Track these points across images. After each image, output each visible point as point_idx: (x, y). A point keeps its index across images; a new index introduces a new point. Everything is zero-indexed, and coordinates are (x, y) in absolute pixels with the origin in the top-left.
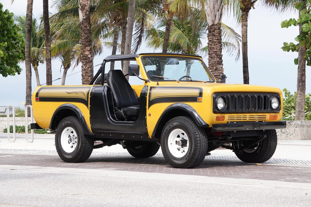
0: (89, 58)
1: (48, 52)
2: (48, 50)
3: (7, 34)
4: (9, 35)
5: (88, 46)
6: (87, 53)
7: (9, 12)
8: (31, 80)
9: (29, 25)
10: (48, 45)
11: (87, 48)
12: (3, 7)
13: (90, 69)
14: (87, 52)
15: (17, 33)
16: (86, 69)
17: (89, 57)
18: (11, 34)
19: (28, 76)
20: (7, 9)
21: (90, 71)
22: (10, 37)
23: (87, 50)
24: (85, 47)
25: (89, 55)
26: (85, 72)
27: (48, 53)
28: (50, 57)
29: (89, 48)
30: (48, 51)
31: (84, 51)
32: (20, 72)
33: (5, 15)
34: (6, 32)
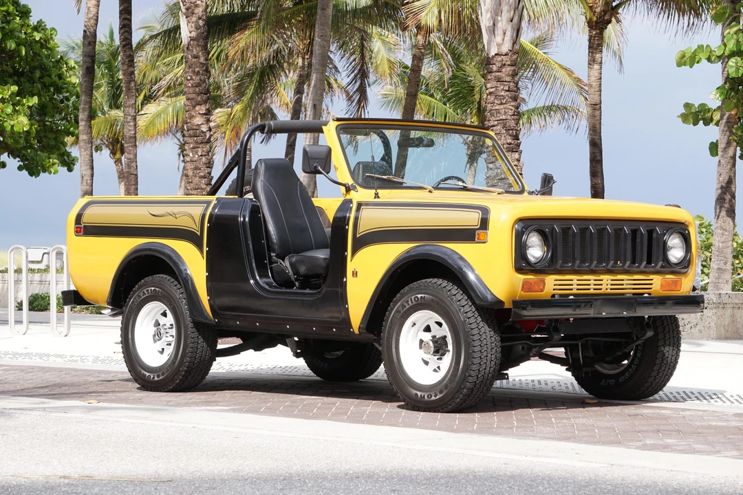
0: (203, 132)
1: (128, 120)
3: (41, 78)
4: (46, 80)
5: (201, 105)
6: (198, 120)
7: (45, 25)
8: (92, 186)
9: (89, 56)
10: (128, 103)
11: (197, 108)
12: (31, 14)
13: (204, 159)
14: (197, 119)
15: (64, 77)
16: (195, 159)
17: (204, 130)
18: (50, 76)
19: (86, 178)
20: (41, 20)
21: (206, 164)
22: (47, 84)
23: (199, 114)
24: (195, 107)
25: (202, 126)
26: (193, 167)
27: (129, 122)
28: (133, 132)
29: (204, 109)
30: (130, 118)
31: (192, 117)
32: (74, 165)
33: (35, 34)
34: (38, 74)
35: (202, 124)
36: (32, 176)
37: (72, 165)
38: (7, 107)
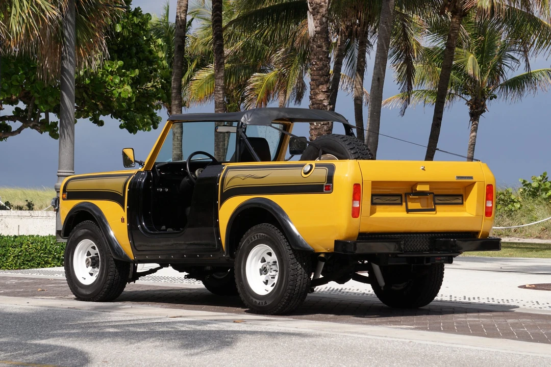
0: (324, 106)
1: (218, 89)
2: (219, 85)
3: (137, 53)
4: (141, 55)
5: (323, 84)
6: (321, 97)
7: (141, 11)
8: (181, 141)
9: (180, 37)
10: (218, 76)
11: (320, 87)
12: (131, 3)
13: (325, 127)
14: (320, 95)
15: (153, 52)
16: (319, 127)
17: (326, 104)
18: (143, 52)
19: (177, 135)
20: (139, 7)
21: (327, 131)
22: (142, 59)
23: (322, 91)
24: (319, 86)
25: (324, 101)
26: (316, 133)
27: (219, 91)
28: (222, 99)
29: (325, 87)
30: (220, 87)
31: (316, 94)
32: (158, 123)
33: (135, 18)
34: (134, 50)
35: (324, 99)
36: (131, 133)
37: (156, 124)
38: (115, 78)
